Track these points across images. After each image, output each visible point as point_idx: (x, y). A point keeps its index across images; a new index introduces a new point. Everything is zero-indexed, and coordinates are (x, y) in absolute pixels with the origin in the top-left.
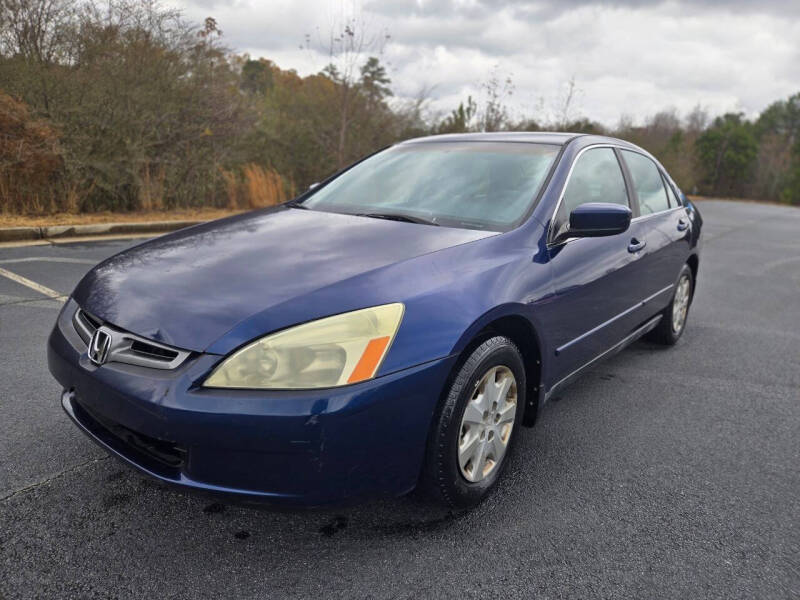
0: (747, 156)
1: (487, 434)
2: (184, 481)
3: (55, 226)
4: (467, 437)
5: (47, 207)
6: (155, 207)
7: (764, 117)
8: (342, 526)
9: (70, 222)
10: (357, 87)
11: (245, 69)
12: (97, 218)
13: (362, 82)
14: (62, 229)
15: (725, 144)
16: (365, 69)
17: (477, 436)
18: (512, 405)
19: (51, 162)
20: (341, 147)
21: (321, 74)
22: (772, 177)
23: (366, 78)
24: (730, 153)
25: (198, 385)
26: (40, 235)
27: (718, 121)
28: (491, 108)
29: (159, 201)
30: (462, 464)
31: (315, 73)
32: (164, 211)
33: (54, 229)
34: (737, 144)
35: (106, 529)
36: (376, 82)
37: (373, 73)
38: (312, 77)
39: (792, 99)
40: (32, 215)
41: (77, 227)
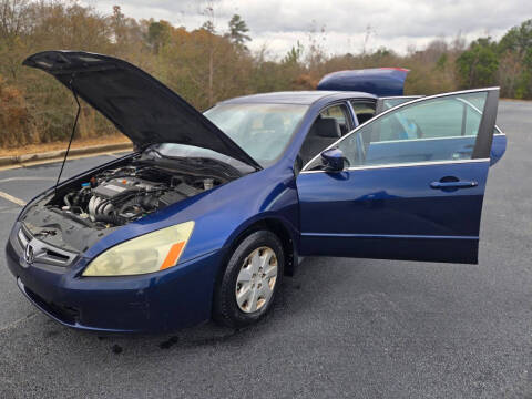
0: (491, 68)
1: (257, 285)
2: (77, 325)
3: (25, 154)
4: (242, 290)
5: (20, 141)
6: (90, 136)
7: (505, 39)
8: (175, 342)
9: (35, 150)
10: (227, 36)
11: (150, 29)
12: (53, 147)
13: (230, 32)
14: (29, 156)
15: (477, 60)
16: (232, 23)
17: (249, 287)
18: (274, 267)
19: (20, 112)
20: (211, 85)
21: (202, 29)
22: (509, 81)
23: (233, 30)
24: (480, 66)
25: (79, 275)
26: (16, 162)
27: (473, 44)
28: (313, 48)
29: (92, 132)
30: (240, 304)
31: (198, 28)
32: (96, 138)
33: (24, 157)
34: (484, 60)
35: (44, 351)
36: (240, 32)
37: (237, 26)
38: (196, 31)
39: (524, 25)
40: (10, 148)
41: (39, 155)
